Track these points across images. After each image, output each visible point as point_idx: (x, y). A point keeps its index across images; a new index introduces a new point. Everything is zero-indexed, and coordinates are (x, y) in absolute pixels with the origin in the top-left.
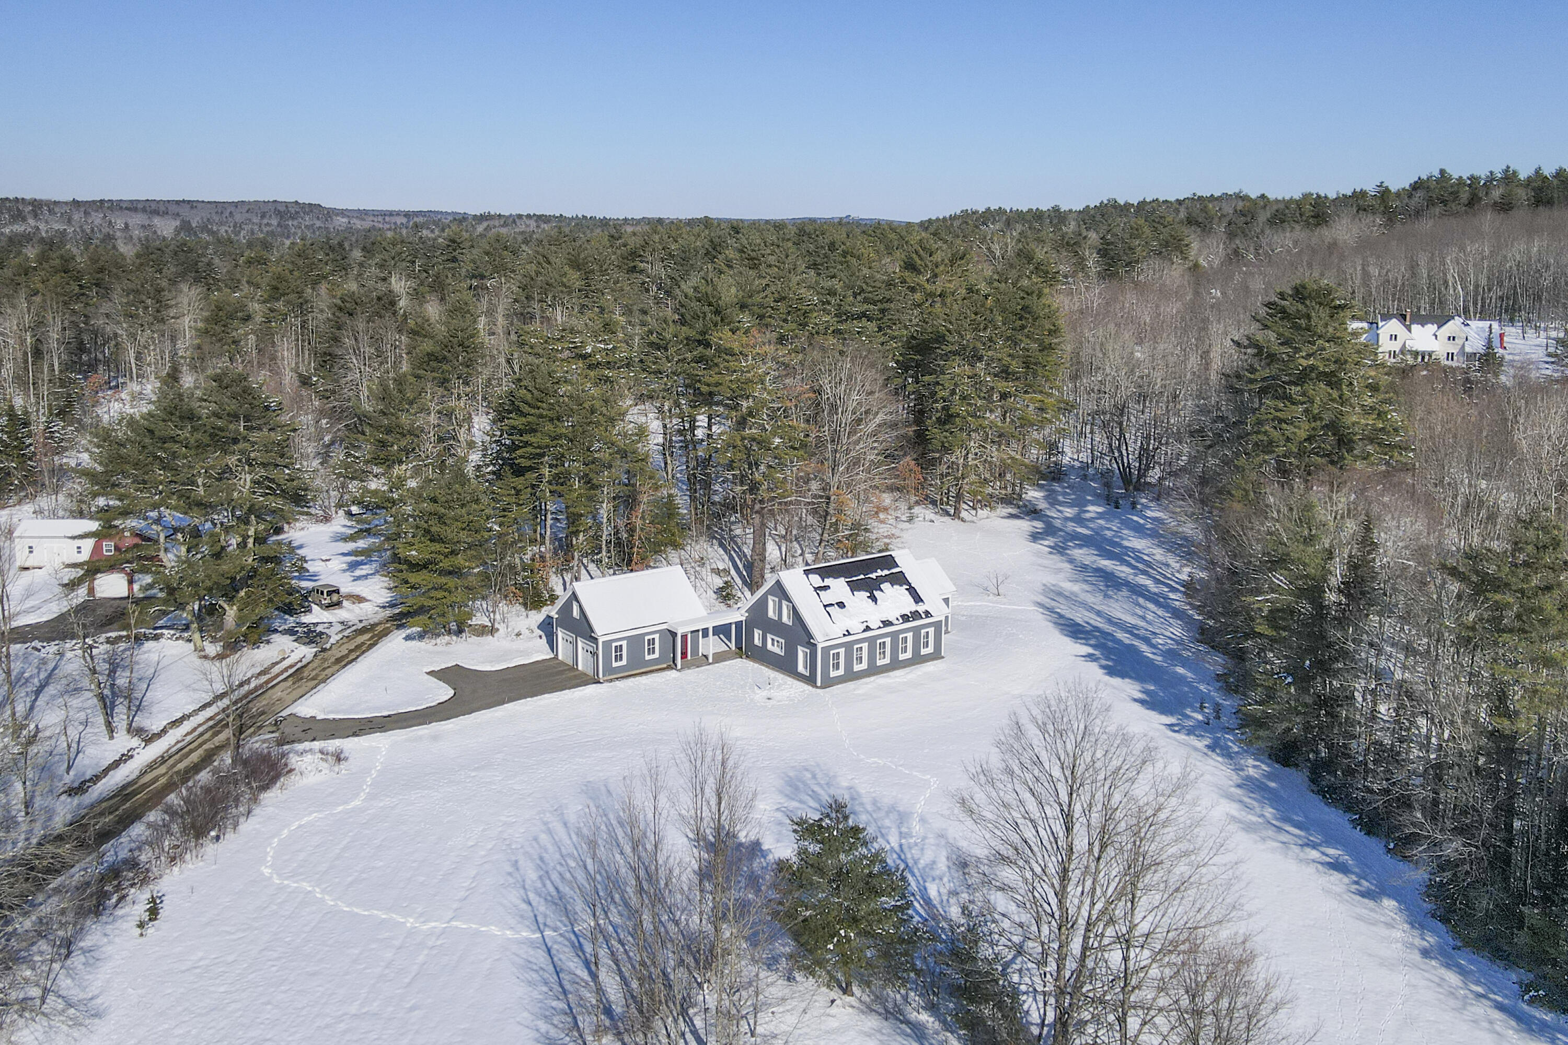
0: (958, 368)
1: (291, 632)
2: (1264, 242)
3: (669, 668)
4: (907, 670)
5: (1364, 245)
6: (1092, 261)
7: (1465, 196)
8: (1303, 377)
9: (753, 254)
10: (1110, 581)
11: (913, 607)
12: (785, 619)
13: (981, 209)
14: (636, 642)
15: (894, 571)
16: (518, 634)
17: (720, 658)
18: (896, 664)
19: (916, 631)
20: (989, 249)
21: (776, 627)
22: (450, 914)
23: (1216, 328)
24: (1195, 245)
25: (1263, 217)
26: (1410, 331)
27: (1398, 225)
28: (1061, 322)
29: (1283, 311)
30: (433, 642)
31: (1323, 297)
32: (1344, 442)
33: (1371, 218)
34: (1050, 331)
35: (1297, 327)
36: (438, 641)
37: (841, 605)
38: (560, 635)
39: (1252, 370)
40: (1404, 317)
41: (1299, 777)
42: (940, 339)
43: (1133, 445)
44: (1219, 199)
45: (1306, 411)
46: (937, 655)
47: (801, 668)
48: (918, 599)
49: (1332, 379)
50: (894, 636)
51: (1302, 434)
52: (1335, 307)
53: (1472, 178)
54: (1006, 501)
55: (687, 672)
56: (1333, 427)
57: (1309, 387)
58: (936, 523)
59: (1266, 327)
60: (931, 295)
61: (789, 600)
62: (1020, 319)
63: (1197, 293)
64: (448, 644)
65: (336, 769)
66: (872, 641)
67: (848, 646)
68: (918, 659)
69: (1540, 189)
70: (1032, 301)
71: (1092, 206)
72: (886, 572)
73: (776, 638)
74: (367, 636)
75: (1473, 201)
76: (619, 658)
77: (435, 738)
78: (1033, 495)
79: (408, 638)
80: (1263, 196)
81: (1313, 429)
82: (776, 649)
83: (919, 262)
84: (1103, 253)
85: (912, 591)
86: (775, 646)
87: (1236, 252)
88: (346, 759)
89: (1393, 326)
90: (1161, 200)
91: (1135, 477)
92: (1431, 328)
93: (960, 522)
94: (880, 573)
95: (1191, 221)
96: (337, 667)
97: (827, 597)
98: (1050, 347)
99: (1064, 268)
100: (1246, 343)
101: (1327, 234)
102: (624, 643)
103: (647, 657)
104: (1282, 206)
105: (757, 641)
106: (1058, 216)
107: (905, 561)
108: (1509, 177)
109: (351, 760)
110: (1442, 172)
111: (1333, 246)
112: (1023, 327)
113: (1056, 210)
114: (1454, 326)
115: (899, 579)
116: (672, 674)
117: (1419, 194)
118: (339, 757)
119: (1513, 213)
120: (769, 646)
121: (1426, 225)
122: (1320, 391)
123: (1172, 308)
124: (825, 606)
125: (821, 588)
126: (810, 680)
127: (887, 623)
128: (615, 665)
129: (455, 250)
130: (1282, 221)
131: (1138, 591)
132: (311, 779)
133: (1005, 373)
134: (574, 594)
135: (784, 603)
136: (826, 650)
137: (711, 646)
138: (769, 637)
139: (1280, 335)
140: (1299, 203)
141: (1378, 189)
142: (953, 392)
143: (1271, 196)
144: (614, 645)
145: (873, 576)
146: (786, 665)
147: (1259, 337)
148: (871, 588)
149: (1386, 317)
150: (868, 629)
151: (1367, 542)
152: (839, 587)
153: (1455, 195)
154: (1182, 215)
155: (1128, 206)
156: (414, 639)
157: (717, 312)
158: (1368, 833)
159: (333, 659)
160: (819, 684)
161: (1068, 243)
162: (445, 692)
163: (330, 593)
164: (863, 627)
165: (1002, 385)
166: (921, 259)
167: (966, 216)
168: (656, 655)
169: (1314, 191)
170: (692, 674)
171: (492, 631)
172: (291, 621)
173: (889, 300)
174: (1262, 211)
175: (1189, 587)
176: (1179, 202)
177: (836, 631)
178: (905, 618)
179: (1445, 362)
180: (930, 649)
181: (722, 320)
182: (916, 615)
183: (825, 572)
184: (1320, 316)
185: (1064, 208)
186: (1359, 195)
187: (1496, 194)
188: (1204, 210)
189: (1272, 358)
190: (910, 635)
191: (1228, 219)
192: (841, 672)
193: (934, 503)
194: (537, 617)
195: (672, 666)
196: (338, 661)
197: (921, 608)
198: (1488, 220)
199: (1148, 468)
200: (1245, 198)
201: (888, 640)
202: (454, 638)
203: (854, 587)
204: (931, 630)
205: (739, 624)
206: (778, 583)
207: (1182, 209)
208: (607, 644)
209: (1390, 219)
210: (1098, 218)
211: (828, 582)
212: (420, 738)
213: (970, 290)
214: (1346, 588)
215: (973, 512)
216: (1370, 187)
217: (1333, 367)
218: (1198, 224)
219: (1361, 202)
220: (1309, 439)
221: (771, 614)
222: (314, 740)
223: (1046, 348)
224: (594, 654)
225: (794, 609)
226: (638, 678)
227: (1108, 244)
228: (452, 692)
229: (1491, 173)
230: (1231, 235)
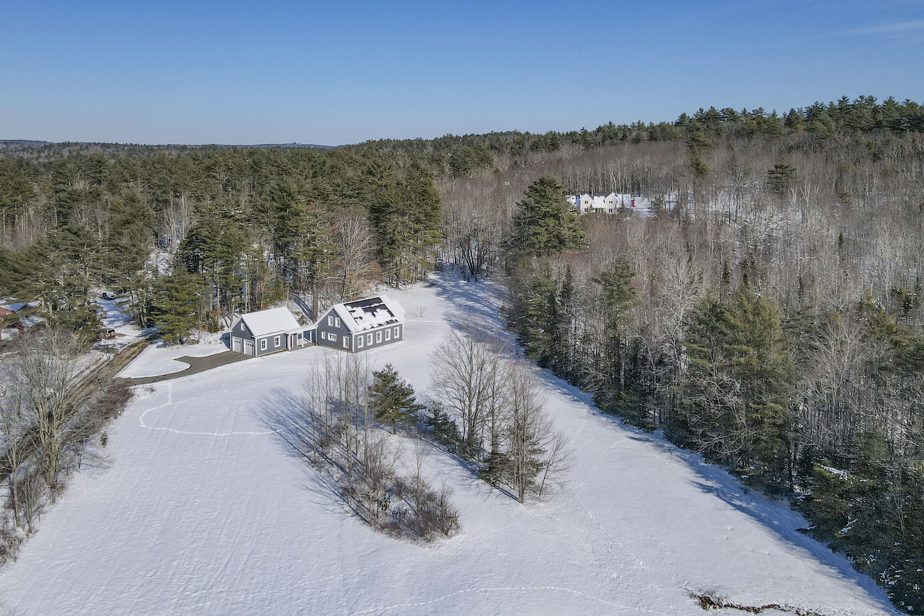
0: (395, 218)
1: (96, 348)
2: (528, 158)
3: (285, 350)
4: (389, 345)
5: (575, 160)
6: (447, 169)
7: (620, 135)
8: (545, 215)
9: (284, 168)
10: (471, 309)
11: (391, 318)
12: (336, 325)
13: (378, 139)
14: (270, 339)
15: (381, 304)
16: (210, 343)
17: (306, 346)
18: (384, 343)
19: (392, 328)
20: (397, 163)
21: (333, 330)
22: (231, 431)
23: (509, 199)
24: (496, 160)
25: (528, 145)
26: (593, 199)
27: (591, 150)
28: (441, 197)
29: (536, 190)
30: (170, 348)
31: (552, 184)
32: (562, 242)
33: (577, 146)
34: (436, 201)
35: (541, 196)
36: (173, 347)
37: (361, 318)
38: (233, 340)
39: (524, 214)
40: (590, 193)
41: (548, 372)
42: (388, 206)
43: (475, 253)
44: (505, 134)
45: (546, 230)
46: (400, 339)
47: (344, 346)
48: (392, 315)
49: (556, 217)
50: (383, 330)
51: (545, 239)
52: (556, 188)
53: (624, 126)
54: (421, 280)
55: (293, 352)
56: (557, 236)
57: (547, 220)
58: (389, 291)
59: (529, 196)
60: (381, 186)
61: (338, 316)
62: (422, 196)
63: (499, 183)
64: (178, 348)
65: (152, 393)
66: (374, 332)
67: (365, 335)
68: (393, 340)
69: (651, 132)
70: (427, 188)
71: (439, 138)
72: (378, 304)
73: (332, 334)
74: (136, 348)
75: (624, 138)
76: (264, 347)
77: (191, 381)
78: (432, 276)
79: (158, 347)
80: (527, 133)
81: (550, 237)
82: (332, 339)
83: (374, 171)
84: (453, 165)
85: (389, 312)
86: (332, 338)
87: (515, 163)
88: (155, 390)
89: (585, 197)
90: (475, 134)
91: (476, 269)
92: (602, 198)
93: (399, 290)
94: (375, 305)
95: (492, 147)
96: (128, 360)
97: (355, 315)
98: (436, 208)
99: (435, 172)
100: (522, 204)
101: (557, 154)
102: (266, 340)
103: (276, 346)
104: (537, 139)
105: (323, 337)
106: (421, 144)
107: (386, 300)
108: (640, 126)
109: (157, 391)
110: (610, 123)
111: (559, 161)
112: (424, 200)
113: (420, 140)
114: (612, 196)
115: (384, 307)
116: (287, 352)
117: (600, 134)
118: (152, 390)
119: (640, 144)
120: (329, 339)
121: (601, 150)
122: (551, 222)
123: (488, 191)
124: (355, 318)
125: (351, 311)
126: (349, 350)
127: (380, 325)
128: (262, 350)
129: (100, 167)
130: (537, 148)
131: (482, 313)
132: (143, 398)
133: (418, 221)
134: (242, 319)
135: (336, 319)
136: (356, 336)
137: (302, 341)
138: (329, 334)
139: (535, 200)
140: (545, 138)
141: (582, 131)
142: (394, 230)
143: (532, 133)
144: (262, 341)
145: (373, 306)
146: (337, 345)
147: (527, 200)
148: (373, 311)
149: (583, 193)
150: (373, 327)
151: (569, 277)
152: (359, 311)
153: (616, 134)
154: (487, 143)
155: (458, 138)
156: (161, 347)
157: (290, 195)
158: (574, 385)
159: (125, 358)
160: (353, 351)
161: (435, 160)
162: (187, 366)
163: (110, 332)
164: (371, 326)
165: (416, 226)
166: (375, 170)
167: (370, 143)
168: (279, 345)
169: (553, 131)
170: (296, 352)
171: (198, 342)
172: (96, 344)
173: (362, 189)
174: (527, 142)
175: (502, 309)
176: (485, 136)
177: (360, 328)
178: (388, 323)
179: (608, 212)
180: (398, 336)
181: (292, 199)
182: (392, 321)
183: (353, 305)
184: (549, 191)
185: (424, 139)
186: (573, 134)
187: (634, 134)
188: (498, 140)
189: (532, 209)
190: (389, 330)
191: (510, 146)
192: (362, 346)
193: (386, 283)
194: (220, 334)
195: (287, 349)
196: (128, 358)
197: (393, 319)
198: (627, 148)
199: (481, 264)
200: (518, 134)
201: (381, 332)
202: (180, 346)
203: (366, 310)
204: (398, 328)
205: (314, 331)
206: (333, 309)
207: (487, 140)
208: (259, 340)
209: (587, 147)
210: (443, 144)
211: (354, 309)
212: (185, 381)
213: (398, 184)
214: (563, 295)
215: (404, 286)
216: (578, 130)
217: (556, 212)
218: (496, 148)
219: (574, 138)
220: (548, 241)
221: (329, 324)
222: (135, 385)
223: (434, 209)
224: (253, 346)
225: (341, 320)
226: (273, 355)
227: (454, 160)
228: (189, 366)
229: (633, 123)
230: (513, 155)
